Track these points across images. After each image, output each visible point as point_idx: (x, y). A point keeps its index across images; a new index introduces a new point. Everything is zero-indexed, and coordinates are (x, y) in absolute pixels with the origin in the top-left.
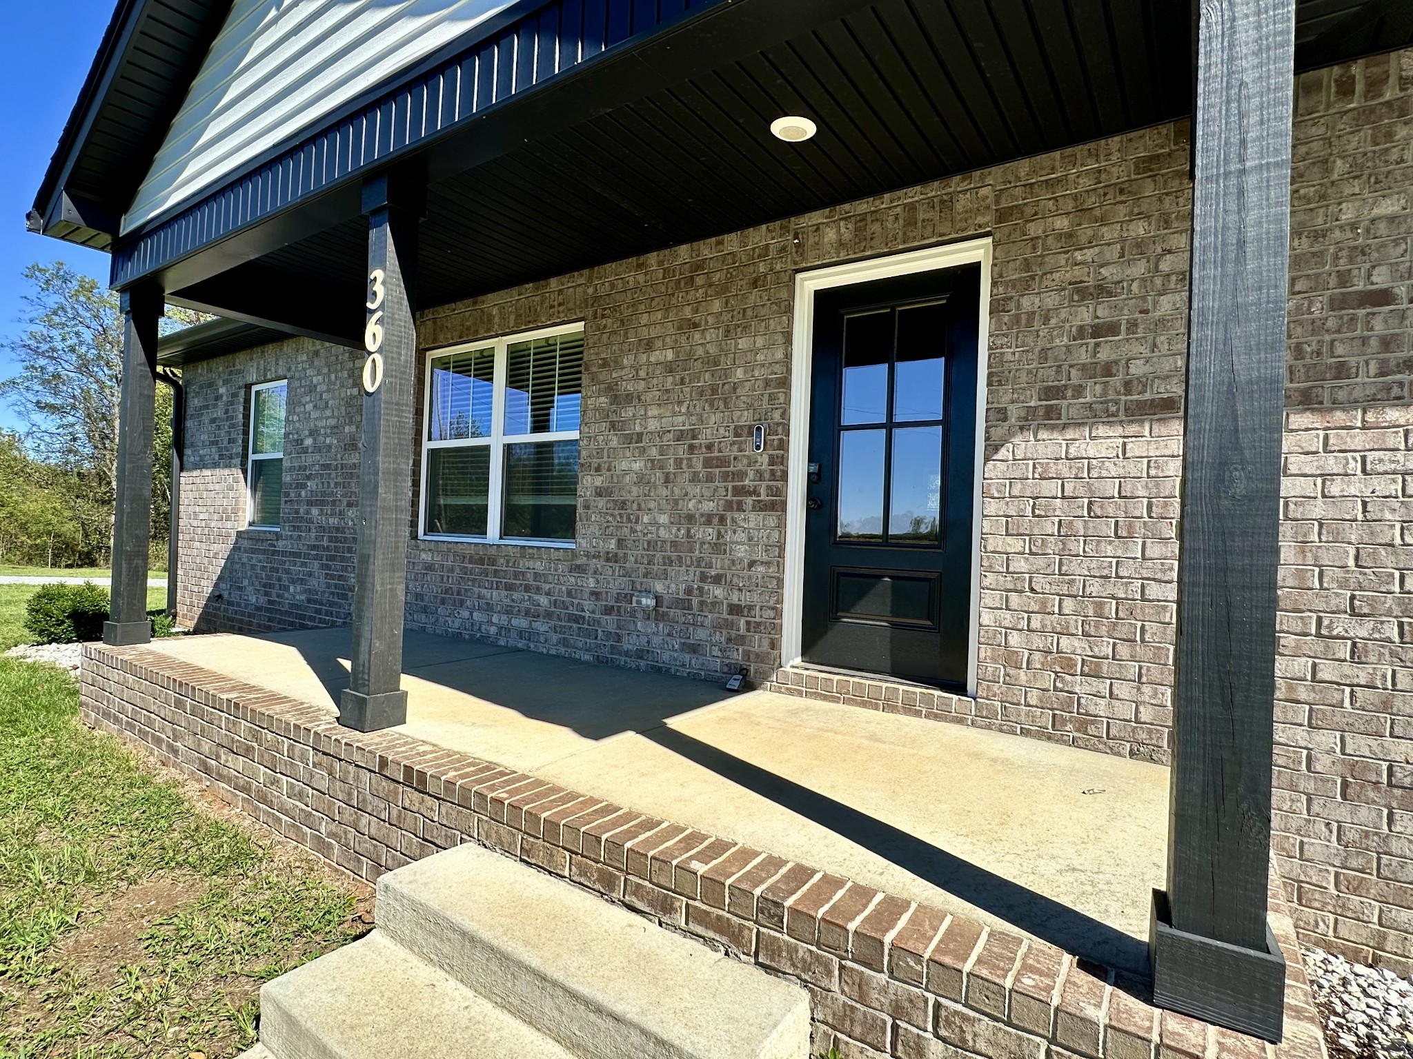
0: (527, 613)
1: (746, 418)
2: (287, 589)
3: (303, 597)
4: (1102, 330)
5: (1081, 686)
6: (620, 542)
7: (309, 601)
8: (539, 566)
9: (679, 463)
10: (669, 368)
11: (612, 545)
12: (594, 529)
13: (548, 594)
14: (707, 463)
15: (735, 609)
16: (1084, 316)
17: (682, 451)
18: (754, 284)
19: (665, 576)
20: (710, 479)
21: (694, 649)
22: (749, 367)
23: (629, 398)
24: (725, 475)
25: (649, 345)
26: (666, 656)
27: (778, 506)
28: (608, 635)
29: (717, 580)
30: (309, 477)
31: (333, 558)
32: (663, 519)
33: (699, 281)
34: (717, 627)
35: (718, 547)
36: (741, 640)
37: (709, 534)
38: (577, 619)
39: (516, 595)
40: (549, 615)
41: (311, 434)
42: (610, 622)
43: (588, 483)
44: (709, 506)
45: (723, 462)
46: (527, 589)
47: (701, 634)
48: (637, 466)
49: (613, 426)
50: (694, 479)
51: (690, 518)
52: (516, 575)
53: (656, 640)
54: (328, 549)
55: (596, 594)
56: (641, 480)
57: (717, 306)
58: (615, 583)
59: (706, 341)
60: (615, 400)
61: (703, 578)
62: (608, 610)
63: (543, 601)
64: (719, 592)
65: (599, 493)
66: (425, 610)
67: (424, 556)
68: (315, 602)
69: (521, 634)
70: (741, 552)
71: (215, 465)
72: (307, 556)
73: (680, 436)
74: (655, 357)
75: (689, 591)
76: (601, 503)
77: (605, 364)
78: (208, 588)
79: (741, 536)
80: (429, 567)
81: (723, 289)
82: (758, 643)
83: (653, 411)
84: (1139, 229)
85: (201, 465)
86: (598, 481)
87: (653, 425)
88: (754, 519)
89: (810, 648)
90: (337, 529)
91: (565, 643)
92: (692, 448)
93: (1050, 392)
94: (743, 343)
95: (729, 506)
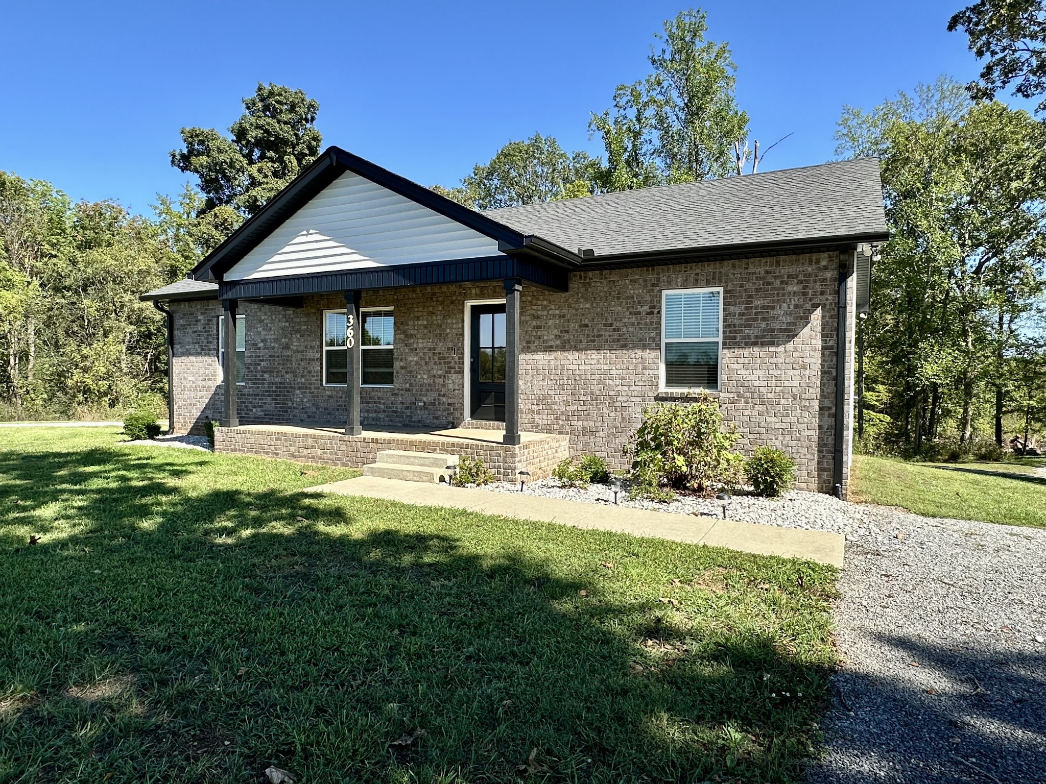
0: (376, 411)
1: (450, 345)
2: (252, 410)
3: (262, 413)
4: (539, 327)
5: (536, 417)
6: (411, 385)
7: (265, 415)
8: (380, 394)
9: (430, 358)
10: (425, 327)
11: (408, 385)
12: (400, 380)
13: (384, 404)
14: (439, 359)
15: (449, 404)
16: (534, 323)
17: (431, 354)
18: (452, 302)
19: (426, 395)
20: (440, 364)
21: (437, 418)
22: (451, 329)
23: (412, 336)
24: (445, 363)
25: (418, 318)
26: (428, 421)
27: (462, 372)
28: (407, 416)
29: (444, 395)
30: (262, 361)
31: (278, 396)
32: (425, 377)
33: (435, 299)
34: (444, 410)
35: (444, 385)
36: (452, 414)
37: (441, 381)
38: (396, 412)
39: (370, 405)
40: (384, 411)
41: (262, 341)
42: (408, 412)
43: (397, 365)
44: (440, 372)
45: (444, 358)
46: (375, 402)
47: (439, 413)
48: (415, 359)
49: (406, 345)
50: (435, 363)
51: (434, 376)
52: (370, 398)
53: (424, 416)
54: (276, 391)
55: (402, 403)
56: (417, 363)
57: (440, 308)
58: (409, 399)
59: (437, 319)
60: (406, 336)
61: (439, 395)
62: (407, 408)
63: (382, 406)
64: (445, 399)
65: (402, 368)
66: (329, 414)
67: (327, 392)
68: (269, 415)
69: (373, 419)
70: (451, 386)
71: (198, 354)
72: (264, 395)
73: (430, 349)
74: (420, 322)
75: (435, 400)
76: (403, 371)
77: (402, 323)
78: (197, 413)
79: (450, 381)
80: (330, 397)
81: (442, 303)
82: (457, 414)
83: (420, 341)
84: (545, 303)
85: (188, 353)
86: (402, 364)
87: (420, 345)
88: (454, 376)
89: (473, 415)
90: (281, 383)
91: (391, 421)
92: (434, 354)
93: (528, 342)
94: (449, 321)
95: (446, 372)
